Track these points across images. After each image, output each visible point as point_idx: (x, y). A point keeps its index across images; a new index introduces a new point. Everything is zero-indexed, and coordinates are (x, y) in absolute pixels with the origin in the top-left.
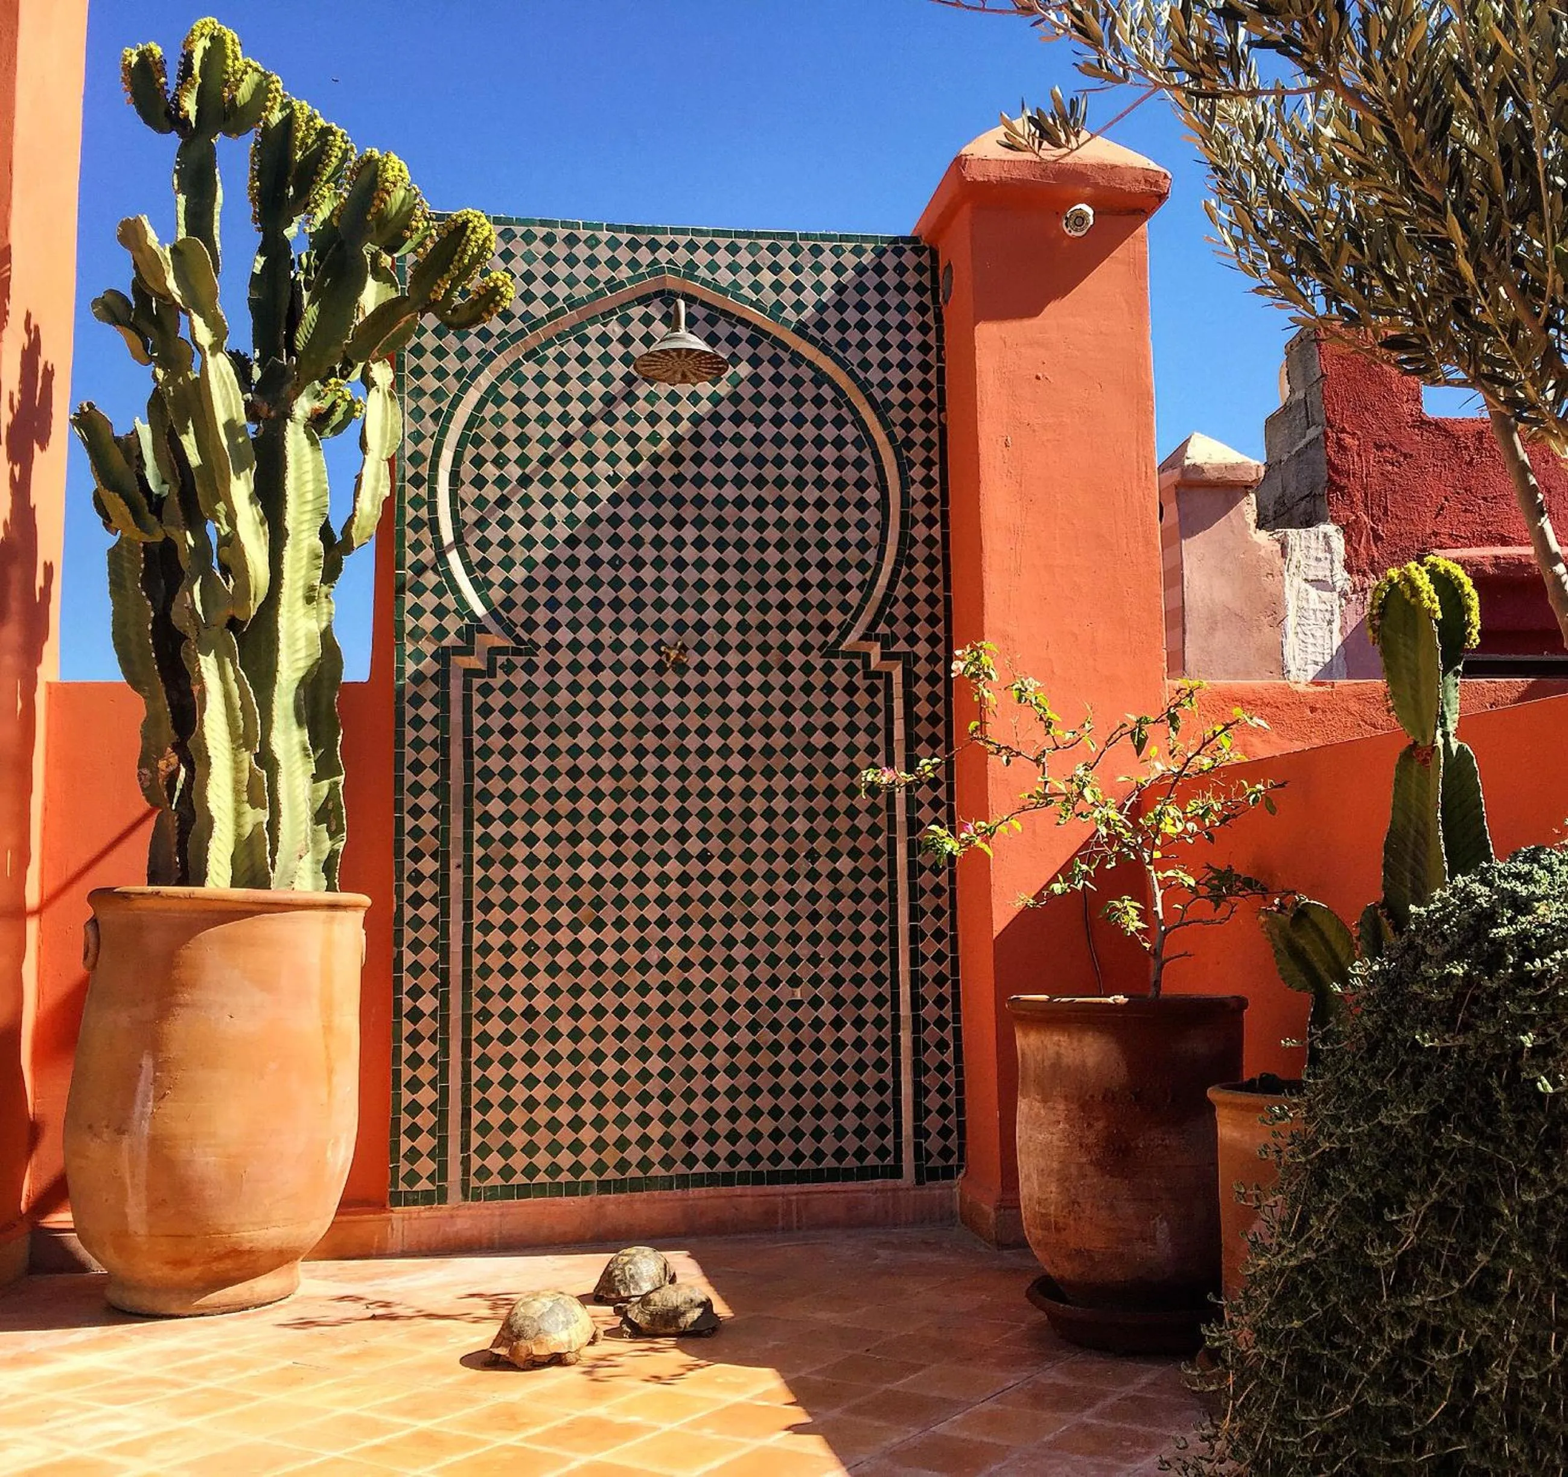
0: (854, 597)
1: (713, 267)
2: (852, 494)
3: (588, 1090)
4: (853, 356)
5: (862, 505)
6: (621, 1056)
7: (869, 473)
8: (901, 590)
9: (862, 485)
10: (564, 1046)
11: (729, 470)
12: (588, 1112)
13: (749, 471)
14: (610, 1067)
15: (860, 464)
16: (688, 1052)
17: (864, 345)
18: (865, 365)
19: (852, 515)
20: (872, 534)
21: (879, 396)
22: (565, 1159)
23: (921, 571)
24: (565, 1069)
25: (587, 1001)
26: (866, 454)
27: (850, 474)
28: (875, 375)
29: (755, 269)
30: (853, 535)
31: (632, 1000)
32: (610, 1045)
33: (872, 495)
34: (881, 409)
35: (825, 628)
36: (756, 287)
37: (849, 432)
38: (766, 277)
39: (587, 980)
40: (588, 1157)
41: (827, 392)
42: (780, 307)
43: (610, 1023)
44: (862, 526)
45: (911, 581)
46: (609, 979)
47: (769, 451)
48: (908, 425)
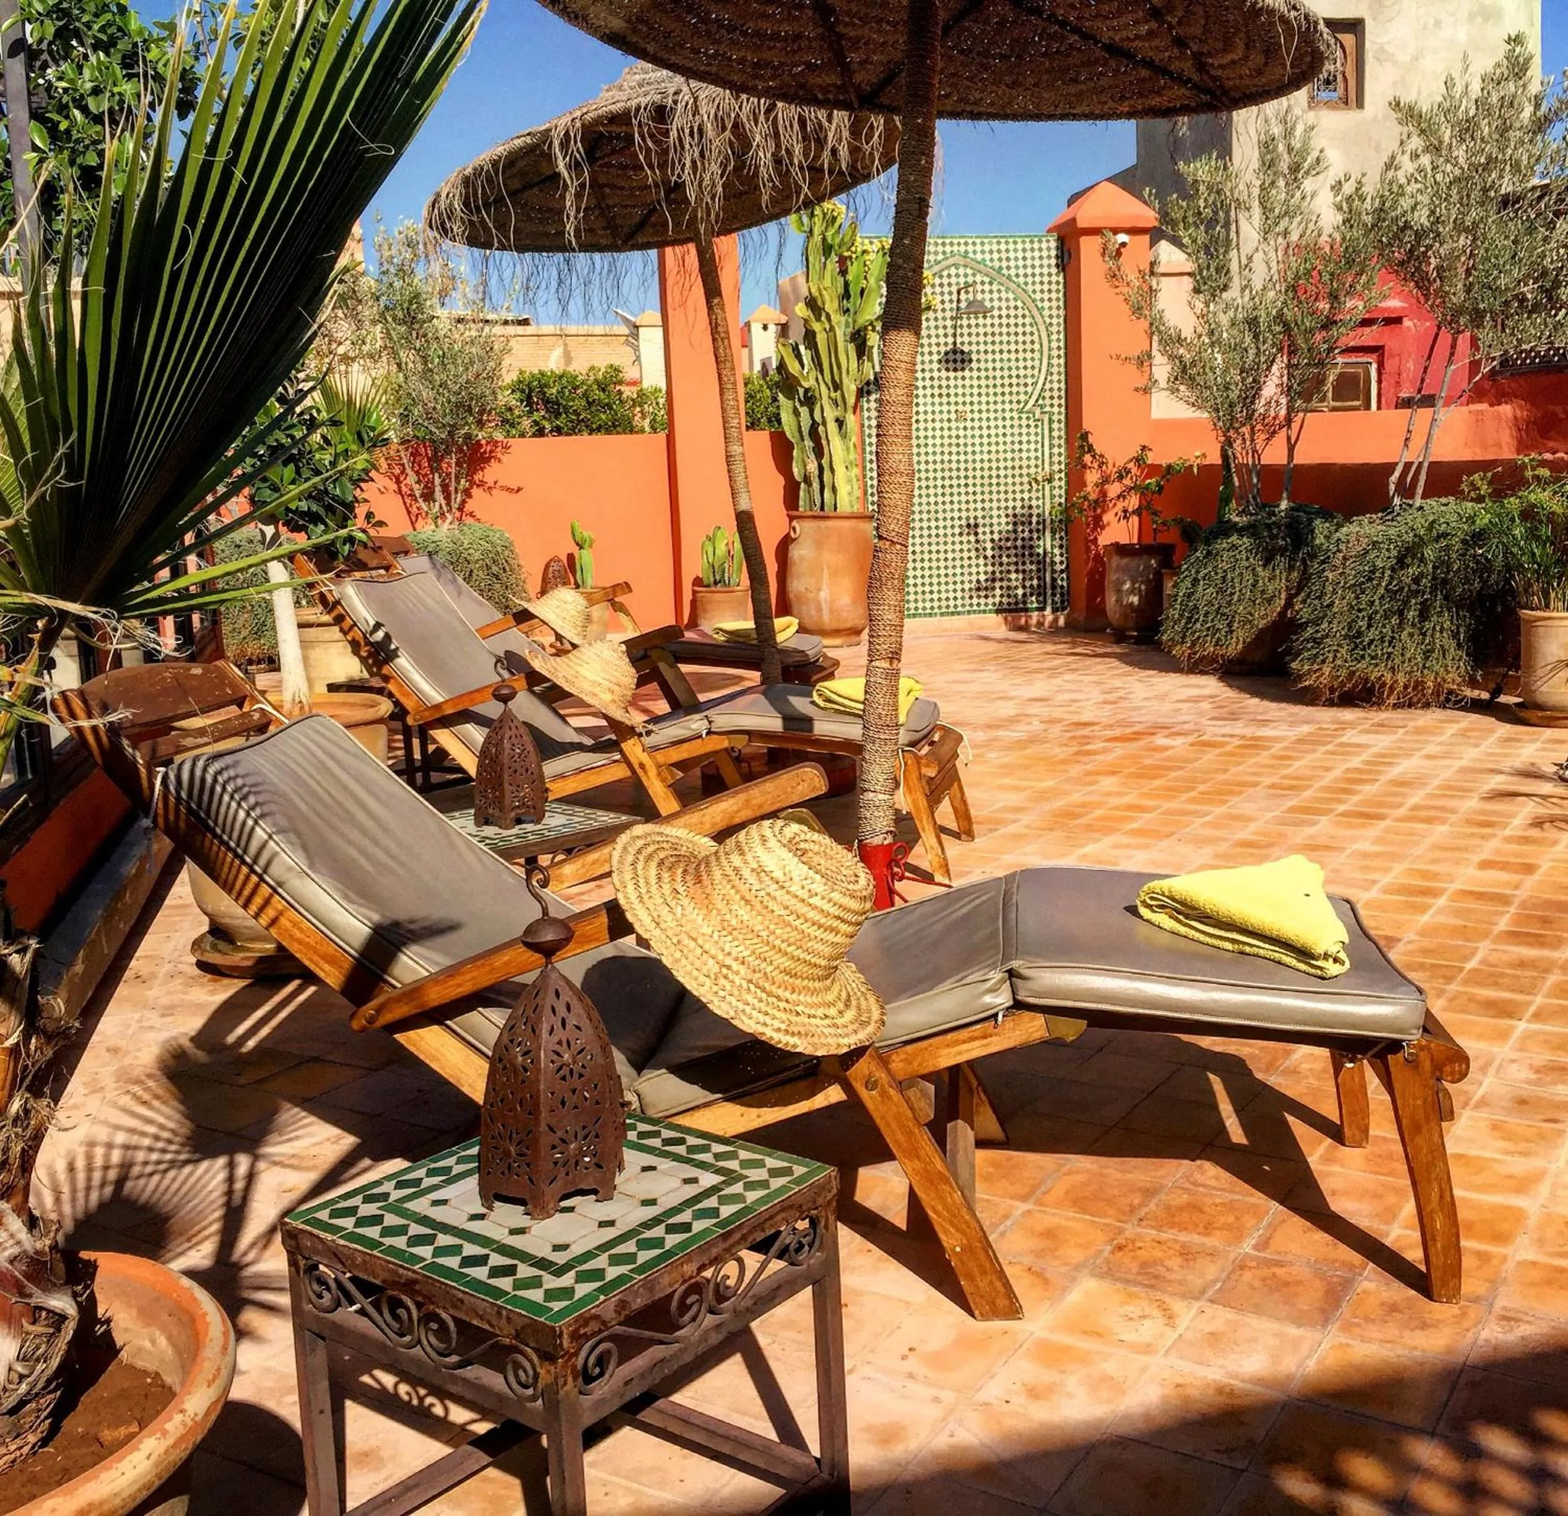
0: (1029, 389)
1: (975, 252)
2: (1028, 346)
3: (935, 580)
4: (1030, 288)
5: (1033, 351)
6: (946, 568)
7: (1036, 338)
8: (1048, 386)
9: (1032, 342)
10: (926, 564)
11: (982, 339)
12: (935, 588)
13: (989, 339)
14: (942, 572)
15: (1032, 334)
16: (970, 566)
17: (1034, 283)
18: (1034, 291)
19: (1029, 355)
20: (1037, 363)
21: (1040, 305)
22: (928, 605)
23: (1055, 377)
24: (927, 573)
25: (934, 548)
26: (1034, 329)
27: (1028, 338)
28: (1038, 296)
29: (991, 252)
30: (1029, 363)
31: (949, 547)
32: (942, 564)
33: (1037, 346)
34: (1040, 310)
35: (1018, 402)
36: (992, 260)
37: (1028, 320)
38: (996, 256)
39: (934, 540)
40: (936, 604)
41: (1019, 304)
42: (1001, 268)
43: (942, 556)
44: (1033, 359)
45: (1051, 382)
46: (942, 539)
47: (997, 330)
48: (1051, 316)
